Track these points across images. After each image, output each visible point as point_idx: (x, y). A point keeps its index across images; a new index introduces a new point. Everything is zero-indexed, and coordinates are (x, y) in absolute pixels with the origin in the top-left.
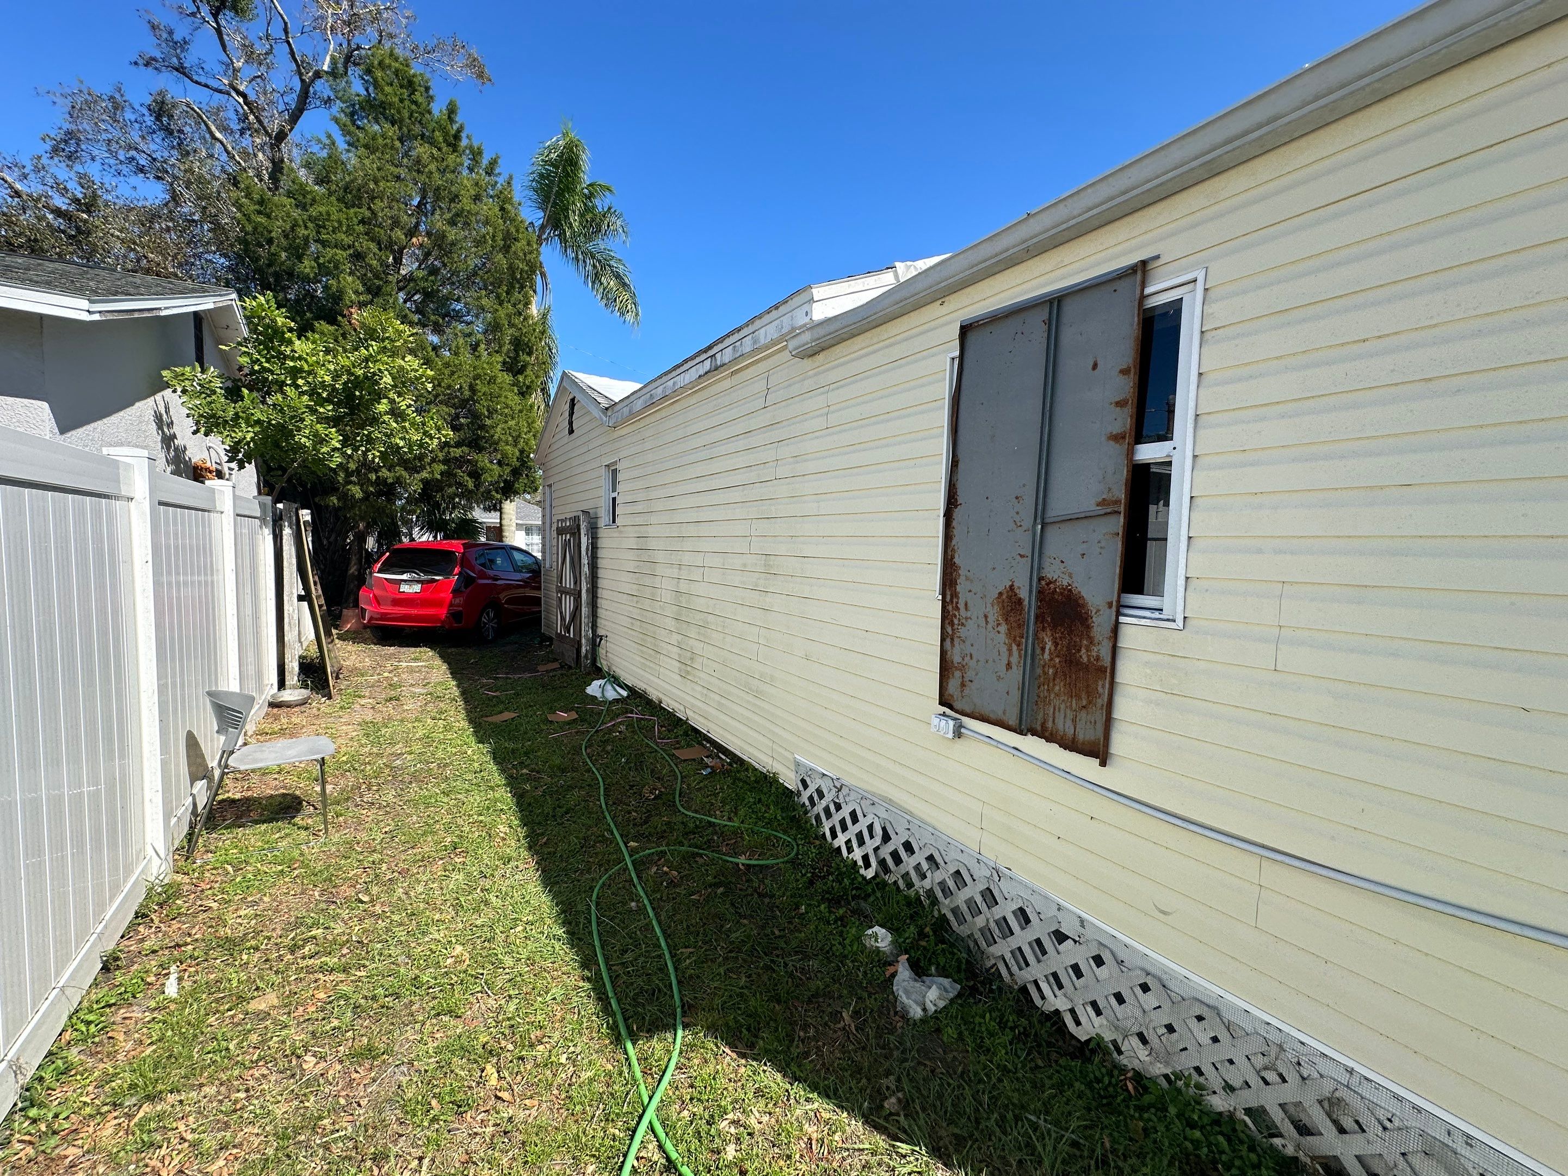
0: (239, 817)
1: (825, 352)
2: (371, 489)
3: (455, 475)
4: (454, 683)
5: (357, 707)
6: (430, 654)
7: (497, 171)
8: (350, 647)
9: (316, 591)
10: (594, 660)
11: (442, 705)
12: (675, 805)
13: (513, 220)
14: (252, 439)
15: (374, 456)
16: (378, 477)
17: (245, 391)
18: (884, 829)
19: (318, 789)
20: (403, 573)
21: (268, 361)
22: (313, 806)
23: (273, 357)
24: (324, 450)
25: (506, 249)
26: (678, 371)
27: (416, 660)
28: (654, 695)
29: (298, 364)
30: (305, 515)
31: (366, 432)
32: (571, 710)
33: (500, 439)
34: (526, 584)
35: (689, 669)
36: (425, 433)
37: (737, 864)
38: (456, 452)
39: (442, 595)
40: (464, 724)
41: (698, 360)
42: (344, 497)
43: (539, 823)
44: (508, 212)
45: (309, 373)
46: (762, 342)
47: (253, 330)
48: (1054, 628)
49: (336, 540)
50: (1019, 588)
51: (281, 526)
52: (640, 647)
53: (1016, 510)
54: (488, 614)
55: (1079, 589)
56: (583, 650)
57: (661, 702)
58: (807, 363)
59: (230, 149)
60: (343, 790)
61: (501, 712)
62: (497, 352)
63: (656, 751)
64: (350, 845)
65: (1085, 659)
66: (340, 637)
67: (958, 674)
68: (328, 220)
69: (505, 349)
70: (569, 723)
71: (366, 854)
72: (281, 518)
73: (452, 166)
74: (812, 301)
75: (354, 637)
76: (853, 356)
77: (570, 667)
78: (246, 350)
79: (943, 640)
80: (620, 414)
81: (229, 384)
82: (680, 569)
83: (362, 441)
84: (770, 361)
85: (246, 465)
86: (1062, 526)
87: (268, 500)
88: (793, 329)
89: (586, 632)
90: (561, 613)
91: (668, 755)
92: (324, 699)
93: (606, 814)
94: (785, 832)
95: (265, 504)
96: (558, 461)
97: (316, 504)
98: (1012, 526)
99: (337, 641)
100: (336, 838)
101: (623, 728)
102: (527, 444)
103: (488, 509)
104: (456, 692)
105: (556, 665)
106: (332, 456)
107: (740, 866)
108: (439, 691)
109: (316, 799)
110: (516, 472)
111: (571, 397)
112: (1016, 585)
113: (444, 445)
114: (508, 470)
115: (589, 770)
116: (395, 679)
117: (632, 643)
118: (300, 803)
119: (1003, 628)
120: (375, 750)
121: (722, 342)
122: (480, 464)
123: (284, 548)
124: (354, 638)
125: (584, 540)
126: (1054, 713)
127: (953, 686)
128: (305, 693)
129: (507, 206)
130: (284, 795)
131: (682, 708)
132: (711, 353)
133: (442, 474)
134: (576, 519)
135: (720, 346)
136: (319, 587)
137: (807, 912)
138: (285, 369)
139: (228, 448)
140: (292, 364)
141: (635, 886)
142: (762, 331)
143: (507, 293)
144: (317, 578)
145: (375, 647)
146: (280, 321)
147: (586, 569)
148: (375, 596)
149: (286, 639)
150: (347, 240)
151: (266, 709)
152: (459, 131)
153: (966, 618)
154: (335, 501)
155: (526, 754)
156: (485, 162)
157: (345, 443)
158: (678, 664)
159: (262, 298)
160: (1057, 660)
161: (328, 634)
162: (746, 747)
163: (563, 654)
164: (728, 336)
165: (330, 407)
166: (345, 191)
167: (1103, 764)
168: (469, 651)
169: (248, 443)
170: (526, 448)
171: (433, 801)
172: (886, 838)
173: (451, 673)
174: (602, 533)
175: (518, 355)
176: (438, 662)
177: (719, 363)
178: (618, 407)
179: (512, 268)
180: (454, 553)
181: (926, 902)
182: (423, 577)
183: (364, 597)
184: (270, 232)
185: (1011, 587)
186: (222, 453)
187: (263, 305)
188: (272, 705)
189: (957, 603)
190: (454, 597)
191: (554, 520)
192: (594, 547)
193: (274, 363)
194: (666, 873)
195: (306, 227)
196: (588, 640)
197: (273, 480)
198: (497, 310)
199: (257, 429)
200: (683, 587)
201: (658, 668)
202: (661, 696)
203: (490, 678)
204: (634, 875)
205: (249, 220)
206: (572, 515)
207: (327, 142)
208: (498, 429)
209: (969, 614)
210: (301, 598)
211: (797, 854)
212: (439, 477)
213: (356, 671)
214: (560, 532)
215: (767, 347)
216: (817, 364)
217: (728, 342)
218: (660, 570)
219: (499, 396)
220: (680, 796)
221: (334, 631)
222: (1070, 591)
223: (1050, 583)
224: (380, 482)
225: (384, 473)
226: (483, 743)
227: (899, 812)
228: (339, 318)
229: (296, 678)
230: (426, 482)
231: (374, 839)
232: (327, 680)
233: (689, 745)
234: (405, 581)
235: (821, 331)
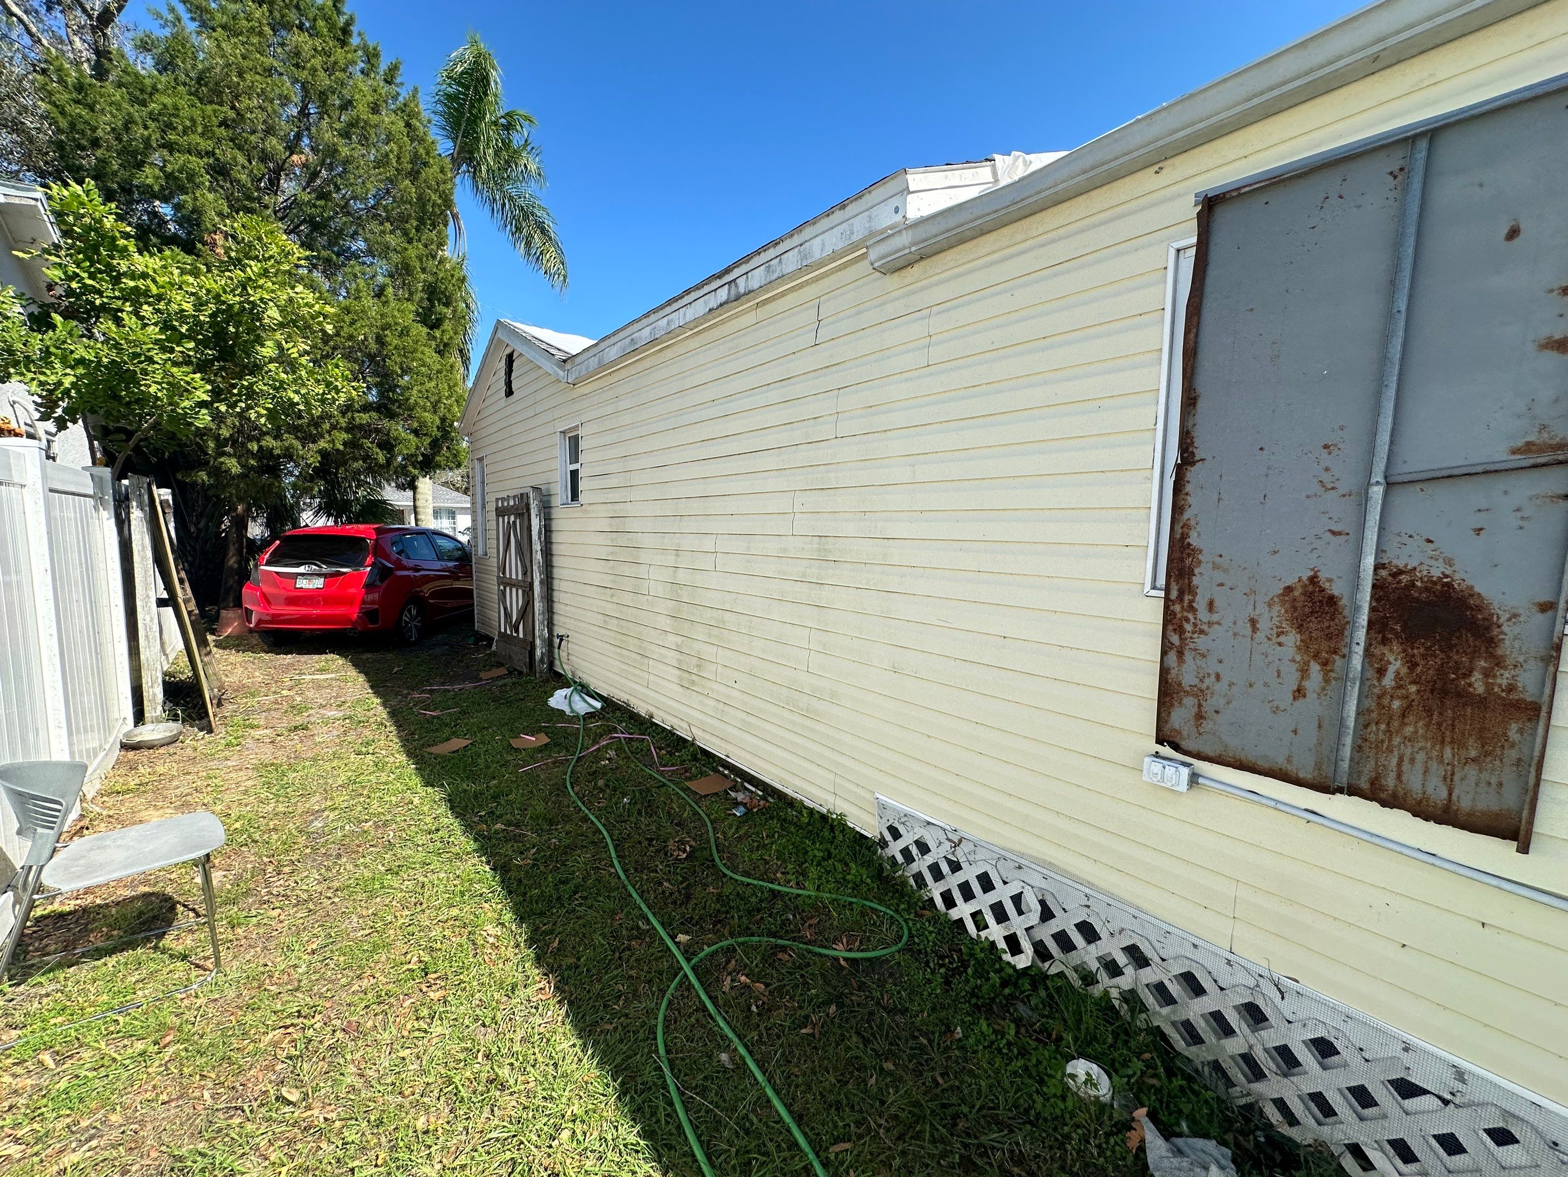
0: (68, 946)
1: (923, 263)
2: (252, 462)
3: (361, 446)
4: (378, 701)
5: (249, 742)
6: (341, 662)
7: (398, 80)
8: (235, 657)
9: (184, 593)
10: (551, 664)
11: (367, 732)
12: (714, 866)
13: (422, 141)
14: (74, 385)
15: (259, 414)
16: (260, 447)
17: (57, 319)
18: (1043, 903)
19: (198, 880)
20: (299, 565)
21: (92, 276)
22: (193, 910)
23: (101, 272)
24: (186, 404)
25: (414, 175)
26: (676, 306)
27: (321, 671)
28: (642, 709)
29: (141, 283)
30: (164, 494)
31: (245, 383)
32: (540, 730)
33: (416, 403)
34: (454, 575)
35: (694, 677)
36: (328, 384)
37: (836, 959)
38: (363, 418)
39: (352, 591)
40: (402, 758)
41: (707, 289)
42: (218, 472)
43: (542, 914)
44: (415, 129)
45: (160, 298)
46: (817, 255)
47: (66, 234)
48: (1409, 639)
49: (207, 527)
50: (1330, 580)
51: (128, 507)
52: (619, 650)
53: (1323, 464)
54: (410, 612)
55: (1469, 582)
56: (538, 653)
57: (651, 717)
58: (893, 281)
59: (34, 30)
60: (239, 878)
61: (448, 739)
62: (408, 300)
63: (664, 785)
64: (256, 981)
65: (1480, 688)
66: (219, 645)
67: (1189, 702)
68: (177, 116)
69: (417, 297)
70: (541, 749)
71: (285, 997)
72: (127, 498)
73: (342, 63)
74: (907, 191)
75: (237, 643)
76: (979, 263)
77: (521, 673)
78: (57, 260)
79: (1164, 653)
80: (584, 366)
81: (35, 309)
82: (677, 555)
83: (240, 394)
84: (826, 281)
85: (69, 424)
86: (1430, 488)
87: (107, 472)
88: (872, 234)
89: (540, 630)
90: (505, 609)
91: (681, 789)
92: (202, 734)
93: (630, 888)
94: (881, 902)
95: (101, 478)
96: (492, 429)
97: (177, 481)
98: (1318, 489)
99: (214, 650)
100: (233, 969)
101: (612, 753)
102: (449, 410)
103: (401, 487)
104: (382, 713)
105: (502, 671)
106: (197, 413)
107: (842, 962)
108: (360, 713)
109: (196, 899)
110: (435, 445)
111: (508, 351)
112: (1322, 576)
113: (347, 409)
114: (428, 440)
115: (585, 819)
116: (299, 699)
117: (605, 645)
118: (173, 908)
119: (1292, 638)
120: (281, 808)
121: (747, 262)
122: (393, 434)
123: (133, 537)
124: (238, 645)
125: (535, 523)
126: (1400, 764)
127: (1180, 717)
128: (173, 728)
129: (414, 122)
130: (145, 895)
131: (685, 726)
132: (728, 278)
133: (345, 444)
134: (523, 497)
135: (744, 268)
136: (187, 585)
137: (966, 1037)
138: (121, 290)
139: (39, 400)
140: (132, 284)
141: (712, 1018)
142: (818, 239)
143: (418, 230)
144: (183, 574)
145: (266, 657)
146: (109, 222)
147: (538, 557)
148: (263, 594)
149: (142, 657)
150: (206, 145)
151: (116, 752)
152: (348, 24)
153: (1210, 624)
154: (205, 478)
155: (495, 797)
156: (383, 67)
157: (217, 394)
158: (677, 672)
159: (78, 188)
160: (1413, 689)
161: (202, 643)
162: (789, 778)
163: (510, 657)
164: (757, 253)
165: (192, 345)
166: (198, 82)
167: (1524, 849)
168: (390, 656)
169: (67, 392)
170: (449, 416)
171: (377, 886)
172: (1047, 914)
173: (372, 687)
174: (557, 513)
175: (433, 305)
176: (352, 673)
177: (742, 290)
178: (578, 360)
179: (422, 200)
180: (364, 539)
181: (1124, 1009)
182: (325, 569)
183: (249, 597)
184: (94, 129)
185: (1313, 580)
186: (32, 407)
187: (79, 196)
188: (125, 747)
189: (1191, 601)
190: (367, 593)
191: (490, 498)
192: (547, 530)
193: (102, 279)
194: (746, 986)
195: (146, 128)
196: (543, 640)
197: (113, 448)
198: (406, 249)
199: (81, 371)
200: (682, 577)
201: (646, 675)
202: (652, 709)
203: (423, 692)
204: (704, 997)
205: (63, 113)
206: (518, 492)
207: (170, 17)
208: (415, 392)
209: (1215, 617)
210: (161, 603)
211: (911, 936)
212: (341, 447)
213: (240, 689)
214: (500, 512)
215: (821, 264)
216: (909, 280)
217: (756, 261)
218: (644, 557)
219: (415, 351)
220: (718, 852)
221: (210, 638)
222: (1449, 585)
223: (1401, 572)
224: (264, 454)
225: (269, 442)
226: (433, 786)
227: (1070, 883)
228: (199, 246)
229: (160, 708)
230: (324, 454)
231: (295, 966)
232: (204, 705)
233: (702, 774)
234: (302, 575)
235: (921, 233)
